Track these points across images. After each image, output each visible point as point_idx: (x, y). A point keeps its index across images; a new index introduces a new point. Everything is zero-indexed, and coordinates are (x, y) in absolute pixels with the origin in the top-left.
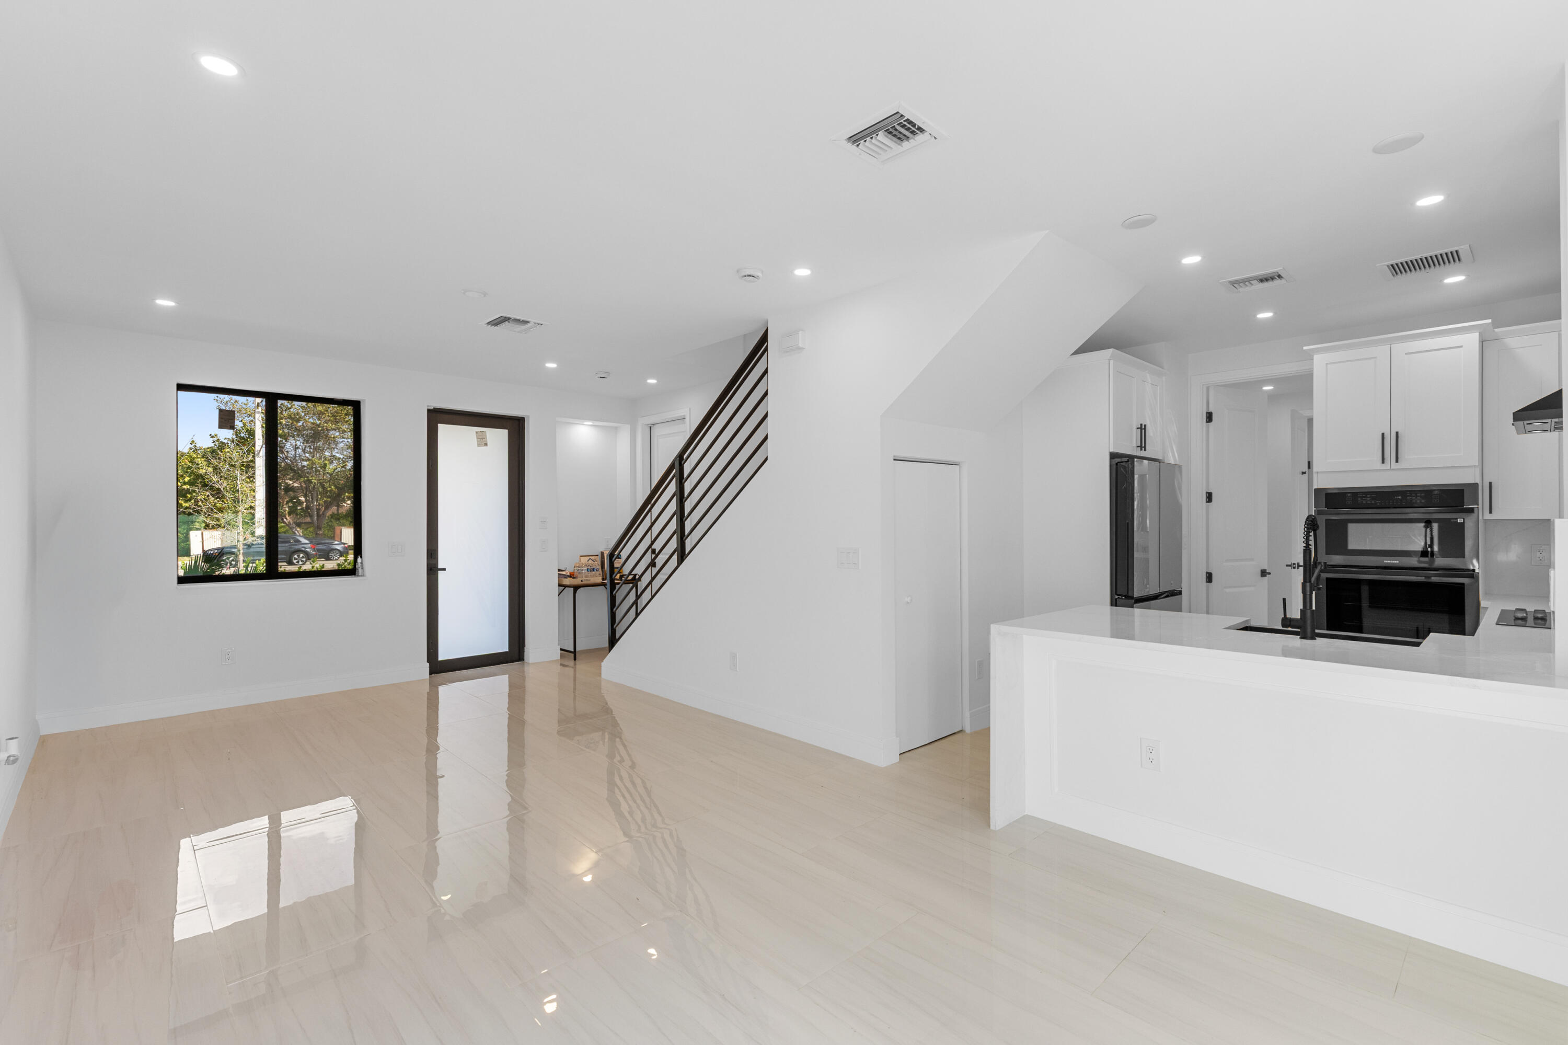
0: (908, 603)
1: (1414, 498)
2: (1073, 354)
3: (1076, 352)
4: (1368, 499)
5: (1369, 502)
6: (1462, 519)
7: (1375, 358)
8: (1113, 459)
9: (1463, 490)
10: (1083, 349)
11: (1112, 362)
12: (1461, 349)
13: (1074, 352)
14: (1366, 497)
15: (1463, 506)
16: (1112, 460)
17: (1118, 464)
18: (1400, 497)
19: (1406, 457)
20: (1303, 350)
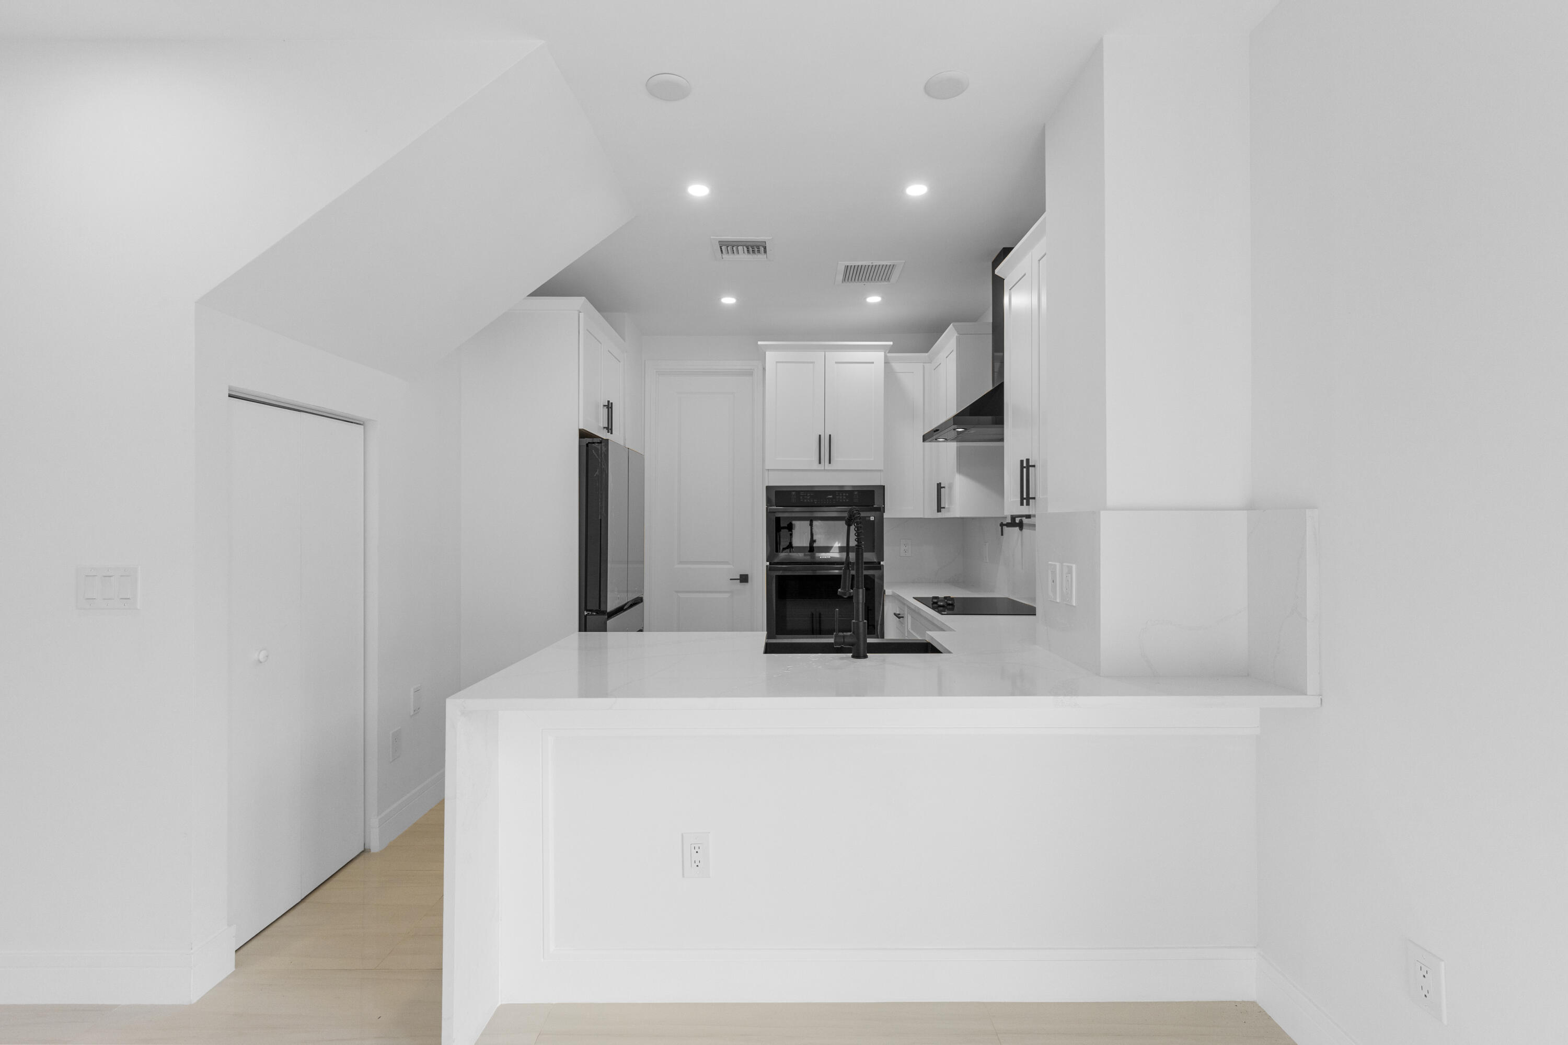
0: (260, 662)
1: (841, 497)
2: (531, 295)
3: (535, 294)
4: (808, 497)
5: (808, 500)
6: (873, 517)
7: (813, 363)
8: (584, 438)
9: (874, 491)
10: (544, 291)
11: (582, 315)
12: (873, 364)
13: (530, 294)
14: (806, 495)
15: (873, 506)
16: (581, 439)
17: (589, 444)
18: (831, 496)
19: (836, 459)
20: (758, 345)
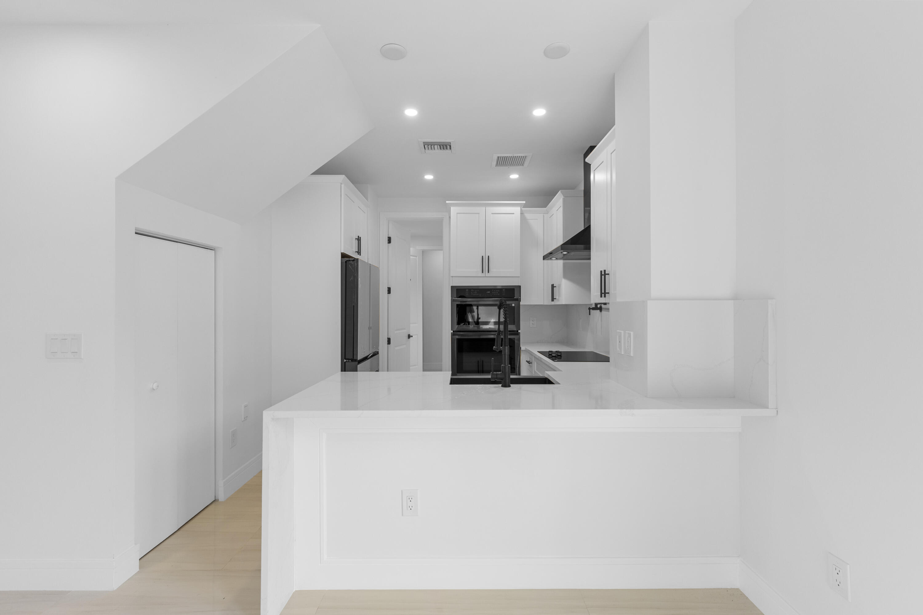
0: (154, 389)
1: (495, 293)
2: (313, 174)
3: (315, 173)
4: (476, 293)
5: (476, 295)
6: (514, 304)
7: (478, 214)
8: (344, 258)
9: (514, 289)
10: (321, 171)
11: (343, 185)
12: (514, 215)
14: (475, 292)
15: (514, 297)
16: (342, 259)
17: (347, 262)
18: (489, 292)
19: (492, 270)
20: (446, 203)
